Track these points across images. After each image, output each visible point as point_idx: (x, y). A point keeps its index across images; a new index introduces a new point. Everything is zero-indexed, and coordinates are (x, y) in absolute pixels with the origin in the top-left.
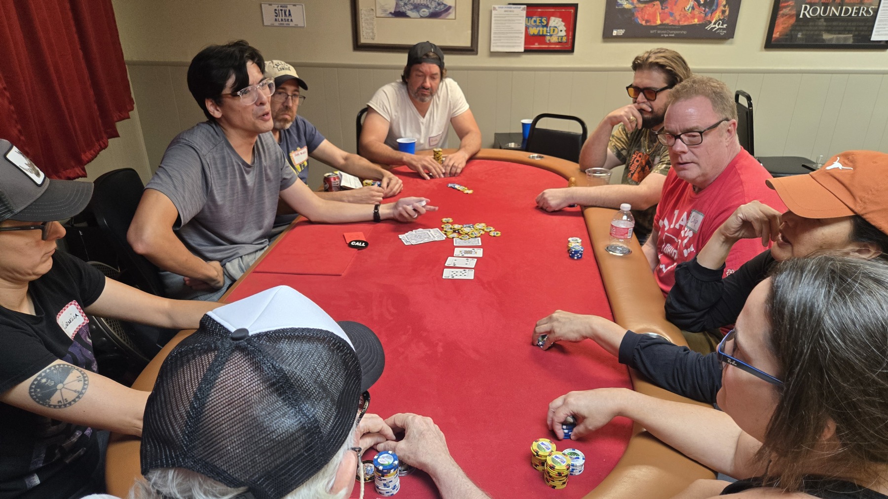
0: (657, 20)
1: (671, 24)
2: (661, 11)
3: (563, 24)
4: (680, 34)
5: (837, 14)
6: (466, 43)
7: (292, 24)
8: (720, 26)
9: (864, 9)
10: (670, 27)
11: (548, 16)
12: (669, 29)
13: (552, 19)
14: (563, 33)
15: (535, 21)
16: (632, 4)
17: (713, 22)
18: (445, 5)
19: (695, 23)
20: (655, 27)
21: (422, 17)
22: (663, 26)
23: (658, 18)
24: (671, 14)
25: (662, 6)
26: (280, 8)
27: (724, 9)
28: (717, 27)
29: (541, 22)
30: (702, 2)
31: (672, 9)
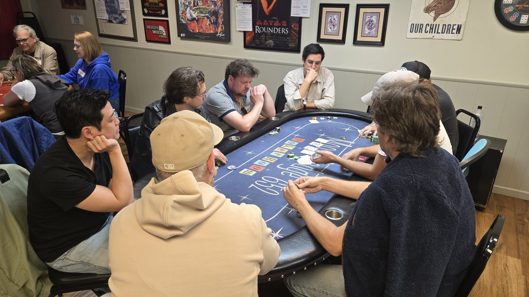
0: (196, 30)
1: (202, 32)
2: (197, 25)
3: (164, 29)
4: (207, 37)
5: (272, 32)
6: (132, 36)
7: (80, 24)
8: (222, 35)
9: (283, 29)
10: (202, 34)
11: (158, 25)
12: (201, 35)
13: (160, 27)
14: (165, 34)
15: (154, 27)
16: (186, 21)
17: (219, 32)
18: (124, 18)
19: (211, 32)
20: (196, 33)
21: (117, 23)
22: (199, 33)
23: (197, 29)
24: (202, 27)
25: (197, 22)
26: (76, 17)
27: (222, 26)
28: (221, 35)
29: (156, 28)
30: (213, 22)
31: (202, 25)
